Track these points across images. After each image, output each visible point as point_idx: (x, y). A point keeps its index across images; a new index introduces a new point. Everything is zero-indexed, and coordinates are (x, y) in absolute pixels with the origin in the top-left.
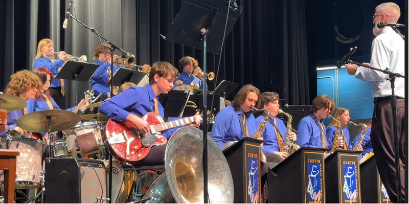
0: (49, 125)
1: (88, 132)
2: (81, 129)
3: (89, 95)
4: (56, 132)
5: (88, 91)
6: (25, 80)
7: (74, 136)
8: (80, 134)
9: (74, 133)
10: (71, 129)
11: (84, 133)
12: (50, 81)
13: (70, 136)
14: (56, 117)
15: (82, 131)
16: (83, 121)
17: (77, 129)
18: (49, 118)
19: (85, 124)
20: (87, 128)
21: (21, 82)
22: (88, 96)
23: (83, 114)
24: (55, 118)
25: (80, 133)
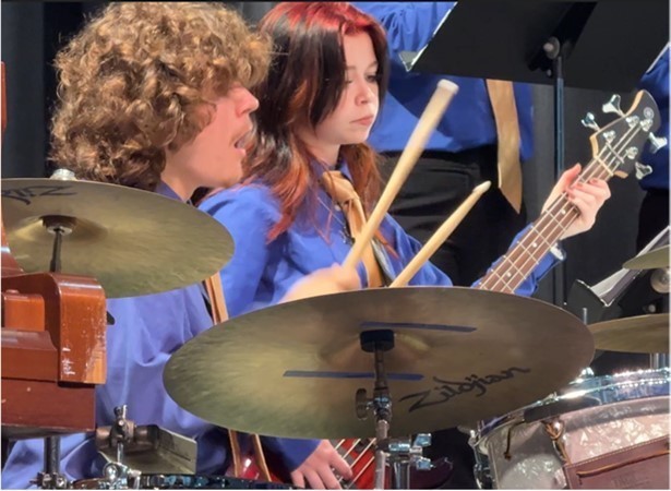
0: (380, 390)
1: (642, 439)
2: (597, 420)
3: (622, 128)
4: (424, 439)
5: (608, 108)
6: (169, 58)
7: (548, 463)
8: (592, 454)
9: (549, 446)
10: (531, 416)
11: (616, 445)
12: (377, 78)
13: (522, 467)
14: (430, 342)
15: (602, 430)
16: (607, 363)
17: (568, 417)
18: (377, 340)
19: (625, 380)
20: (635, 413)
21: (151, 78)
22: (609, 135)
23: (607, 315)
24: (419, 344)
25: (587, 445)
